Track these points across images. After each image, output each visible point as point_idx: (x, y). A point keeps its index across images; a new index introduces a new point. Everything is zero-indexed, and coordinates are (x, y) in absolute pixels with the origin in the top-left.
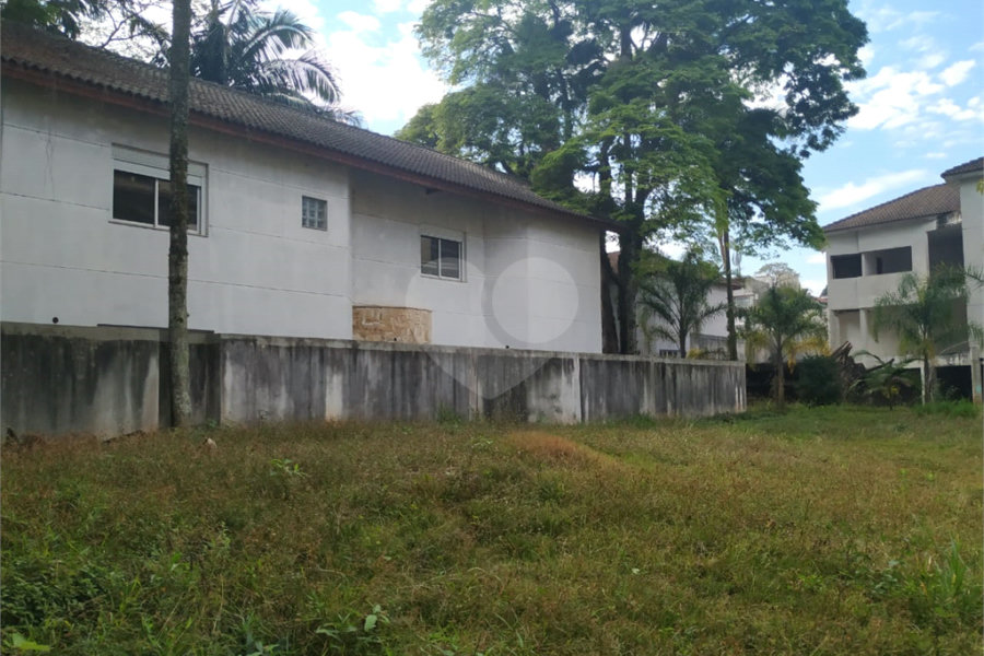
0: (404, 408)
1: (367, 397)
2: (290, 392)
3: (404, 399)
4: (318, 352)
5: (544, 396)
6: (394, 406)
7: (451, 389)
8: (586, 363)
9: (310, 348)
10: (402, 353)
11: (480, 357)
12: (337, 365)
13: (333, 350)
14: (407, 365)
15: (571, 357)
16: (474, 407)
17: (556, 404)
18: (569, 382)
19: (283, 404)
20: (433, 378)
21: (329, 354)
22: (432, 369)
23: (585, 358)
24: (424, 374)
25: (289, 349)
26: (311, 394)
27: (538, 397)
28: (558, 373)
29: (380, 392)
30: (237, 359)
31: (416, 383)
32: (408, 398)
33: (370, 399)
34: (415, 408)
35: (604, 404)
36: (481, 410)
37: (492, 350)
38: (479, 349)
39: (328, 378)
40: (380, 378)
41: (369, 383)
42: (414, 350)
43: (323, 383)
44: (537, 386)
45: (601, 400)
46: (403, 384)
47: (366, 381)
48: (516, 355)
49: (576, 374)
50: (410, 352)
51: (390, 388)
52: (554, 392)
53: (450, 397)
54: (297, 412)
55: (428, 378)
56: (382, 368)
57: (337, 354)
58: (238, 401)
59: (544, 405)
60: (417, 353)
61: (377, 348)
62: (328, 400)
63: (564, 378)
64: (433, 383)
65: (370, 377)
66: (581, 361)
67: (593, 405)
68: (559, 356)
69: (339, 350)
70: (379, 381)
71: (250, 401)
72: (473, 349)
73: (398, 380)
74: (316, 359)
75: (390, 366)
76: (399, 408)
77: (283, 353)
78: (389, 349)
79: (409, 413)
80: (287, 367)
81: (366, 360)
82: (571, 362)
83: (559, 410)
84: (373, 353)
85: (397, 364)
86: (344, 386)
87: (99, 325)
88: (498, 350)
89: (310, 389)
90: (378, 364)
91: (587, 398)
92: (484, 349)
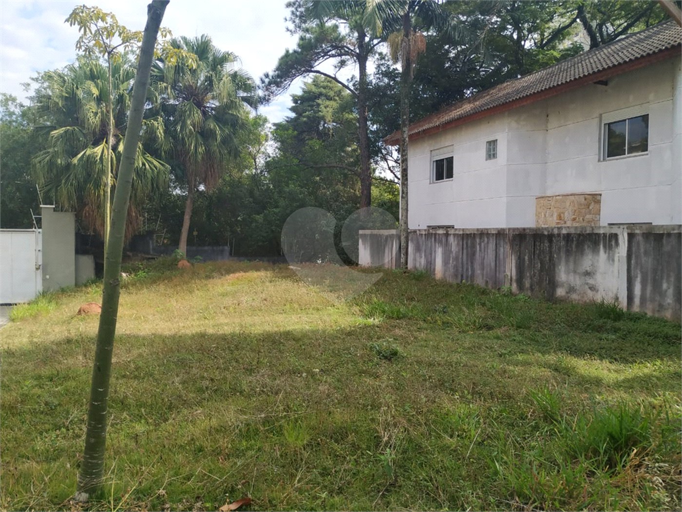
0: (467, 269)
1: (451, 261)
2: (425, 256)
3: (467, 264)
4: (434, 236)
5: (575, 272)
6: (462, 268)
7: (494, 259)
8: (640, 238)
9: (432, 234)
10: (467, 234)
11: (515, 236)
12: (440, 242)
13: (439, 234)
14: (469, 242)
15: (615, 230)
16: (509, 274)
17: (591, 281)
18: (611, 259)
19: (423, 261)
20: (483, 250)
21: (437, 237)
22: (483, 244)
23: (637, 231)
24: (478, 247)
25: (425, 235)
26: (431, 256)
27: (568, 272)
28: (595, 250)
29: (456, 258)
30: (412, 241)
31: (474, 254)
32: (470, 263)
33: (453, 261)
34: (473, 271)
35: (671, 292)
36: (514, 278)
37: (524, 229)
38: (514, 229)
39: (437, 249)
40: (457, 250)
41: (452, 252)
42: (473, 232)
43: (435, 251)
44: (567, 261)
45: (665, 286)
46: (467, 254)
47: (451, 252)
48: (546, 233)
49: (622, 249)
50: (471, 234)
51: (461, 257)
52: (588, 269)
53: (493, 264)
54: (427, 266)
55: (480, 250)
56: (458, 244)
57: (441, 236)
58: (412, 259)
59: (576, 281)
60: (474, 234)
61: (457, 232)
62: (437, 260)
63: (602, 255)
64: (483, 254)
65: (452, 250)
66: (631, 236)
67: (649, 289)
68: (596, 231)
69: (441, 234)
70: (456, 252)
71: (415, 260)
72: (509, 229)
73: (465, 251)
74: (433, 239)
75: (461, 243)
76: (465, 270)
77: (423, 236)
78: (461, 233)
79: (470, 273)
80: (424, 243)
81: (451, 239)
82: (615, 236)
83: (593, 288)
84: (454, 235)
85: (465, 242)
86: (442, 254)
87: (428, 226)
88: (530, 229)
89: (431, 254)
90: (456, 242)
91: (639, 279)
92: (518, 229)
